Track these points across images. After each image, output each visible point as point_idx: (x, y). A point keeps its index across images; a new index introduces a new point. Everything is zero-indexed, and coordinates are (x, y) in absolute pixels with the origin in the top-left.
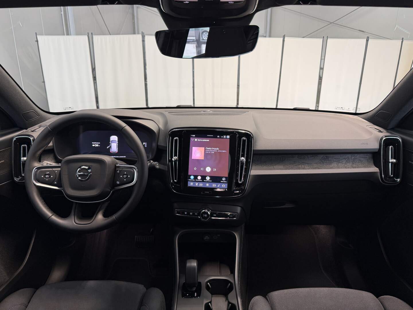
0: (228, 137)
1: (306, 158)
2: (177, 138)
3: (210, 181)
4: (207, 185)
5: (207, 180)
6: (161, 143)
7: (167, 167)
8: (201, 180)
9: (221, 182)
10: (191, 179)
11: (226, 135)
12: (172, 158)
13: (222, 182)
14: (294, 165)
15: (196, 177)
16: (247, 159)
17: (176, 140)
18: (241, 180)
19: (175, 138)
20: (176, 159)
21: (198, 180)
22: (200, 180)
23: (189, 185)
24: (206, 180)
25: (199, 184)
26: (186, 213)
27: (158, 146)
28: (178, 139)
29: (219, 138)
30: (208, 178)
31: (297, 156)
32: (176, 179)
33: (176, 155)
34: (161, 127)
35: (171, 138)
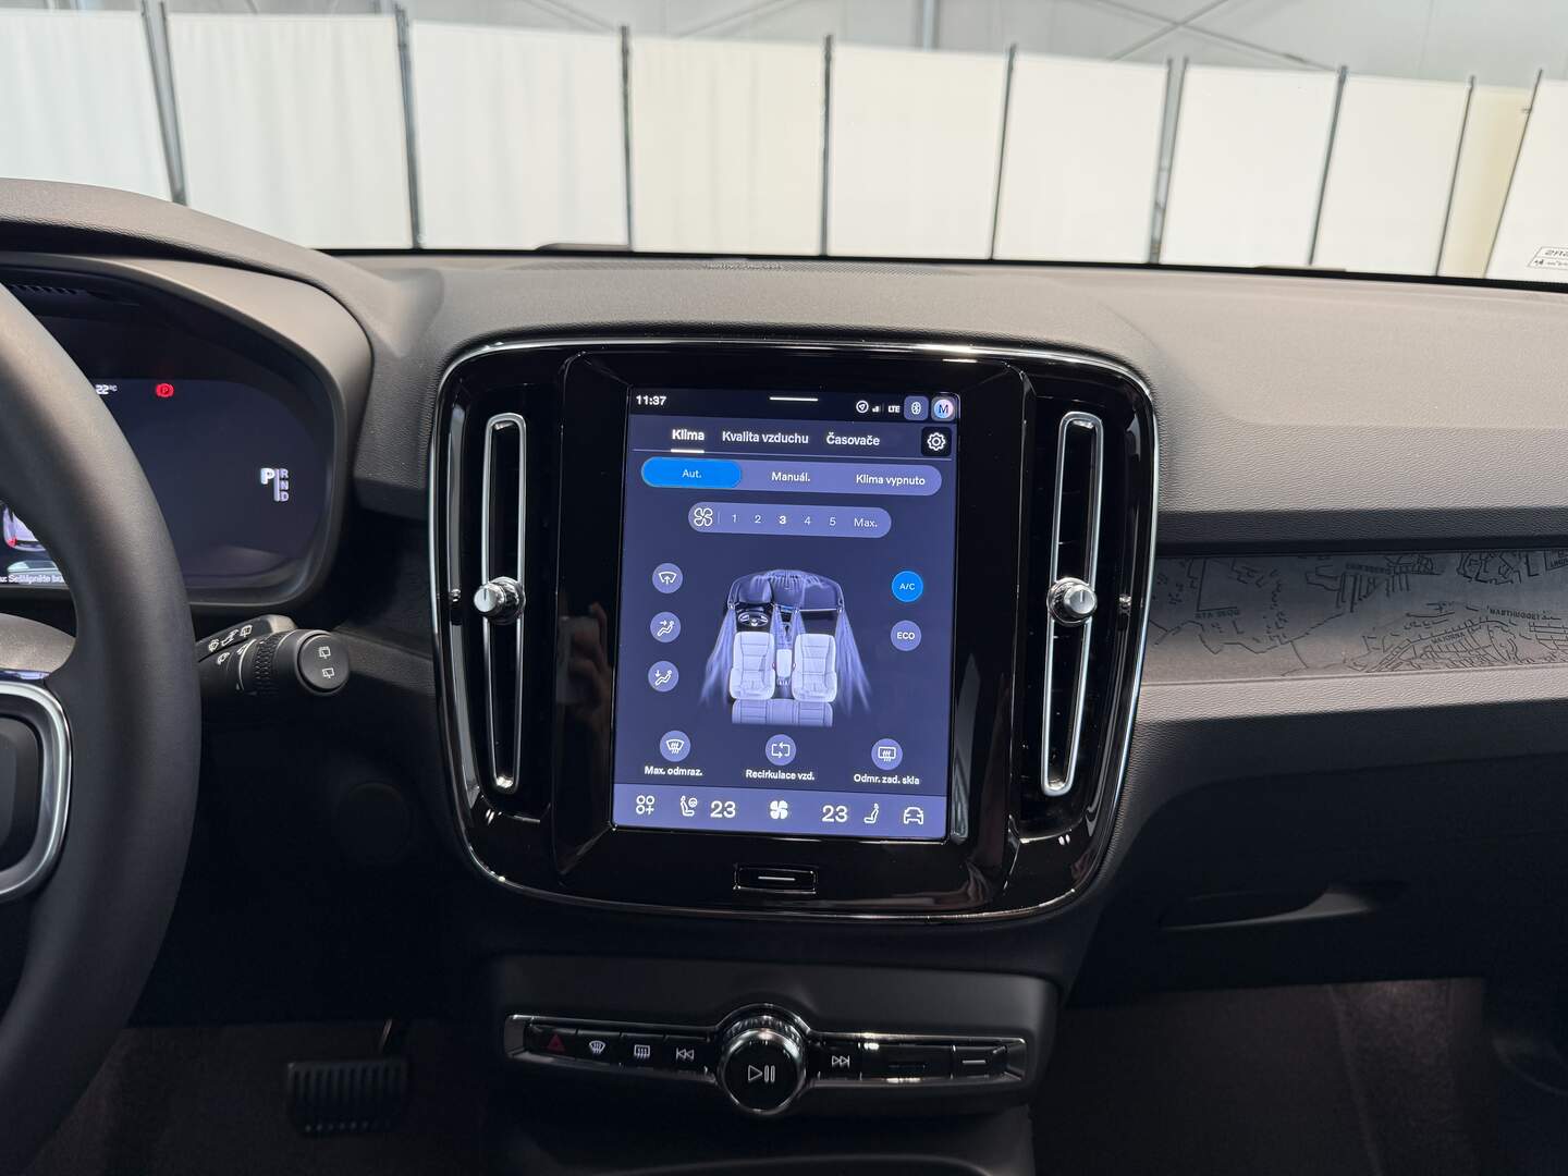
0: (946, 408)
1: (1515, 577)
2: (518, 419)
3: (803, 776)
6: (381, 462)
7: (430, 663)
11: (931, 393)
12: (477, 584)
14: (1439, 630)
17: (506, 438)
18: (1059, 770)
19: (498, 421)
20: (510, 595)
23: (620, 818)
25: (703, 810)
26: (597, 1048)
27: (352, 486)
28: (522, 427)
29: (869, 416)
31: (1455, 559)
32: (506, 770)
33: (504, 566)
34: (390, 335)
35: (458, 415)
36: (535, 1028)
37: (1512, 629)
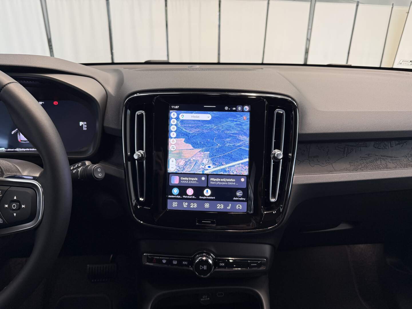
1: (387, 147)
2: (143, 112)
3: (212, 198)
4: (207, 205)
5: (206, 196)
6: (110, 123)
7: (124, 171)
8: (193, 197)
9: (235, 199)
10: (174, 195)
11: (243, 105)
12: (134, 152)
13: (237, 199)
14: (368, 161)
15: (183, 189)
16: (285, 154)
17: (140, 117)
18: (274, 196)
19: (138, 113)
20: (142, 155)
21: (189, 197)
22: (191, 197)
23: (169, 208)
24: (204, 196)
25: (189, 205)
26: (164, 261)
27: (103, 128)
28: (144, 114)
29: (228, 111)
30: (207, 192)
31: (373, 143)
32: (142, 196)
33: (140, 148)
34: (111, 90)
35: (129, 112)
36: (150, 257)
37: (386, 160)
